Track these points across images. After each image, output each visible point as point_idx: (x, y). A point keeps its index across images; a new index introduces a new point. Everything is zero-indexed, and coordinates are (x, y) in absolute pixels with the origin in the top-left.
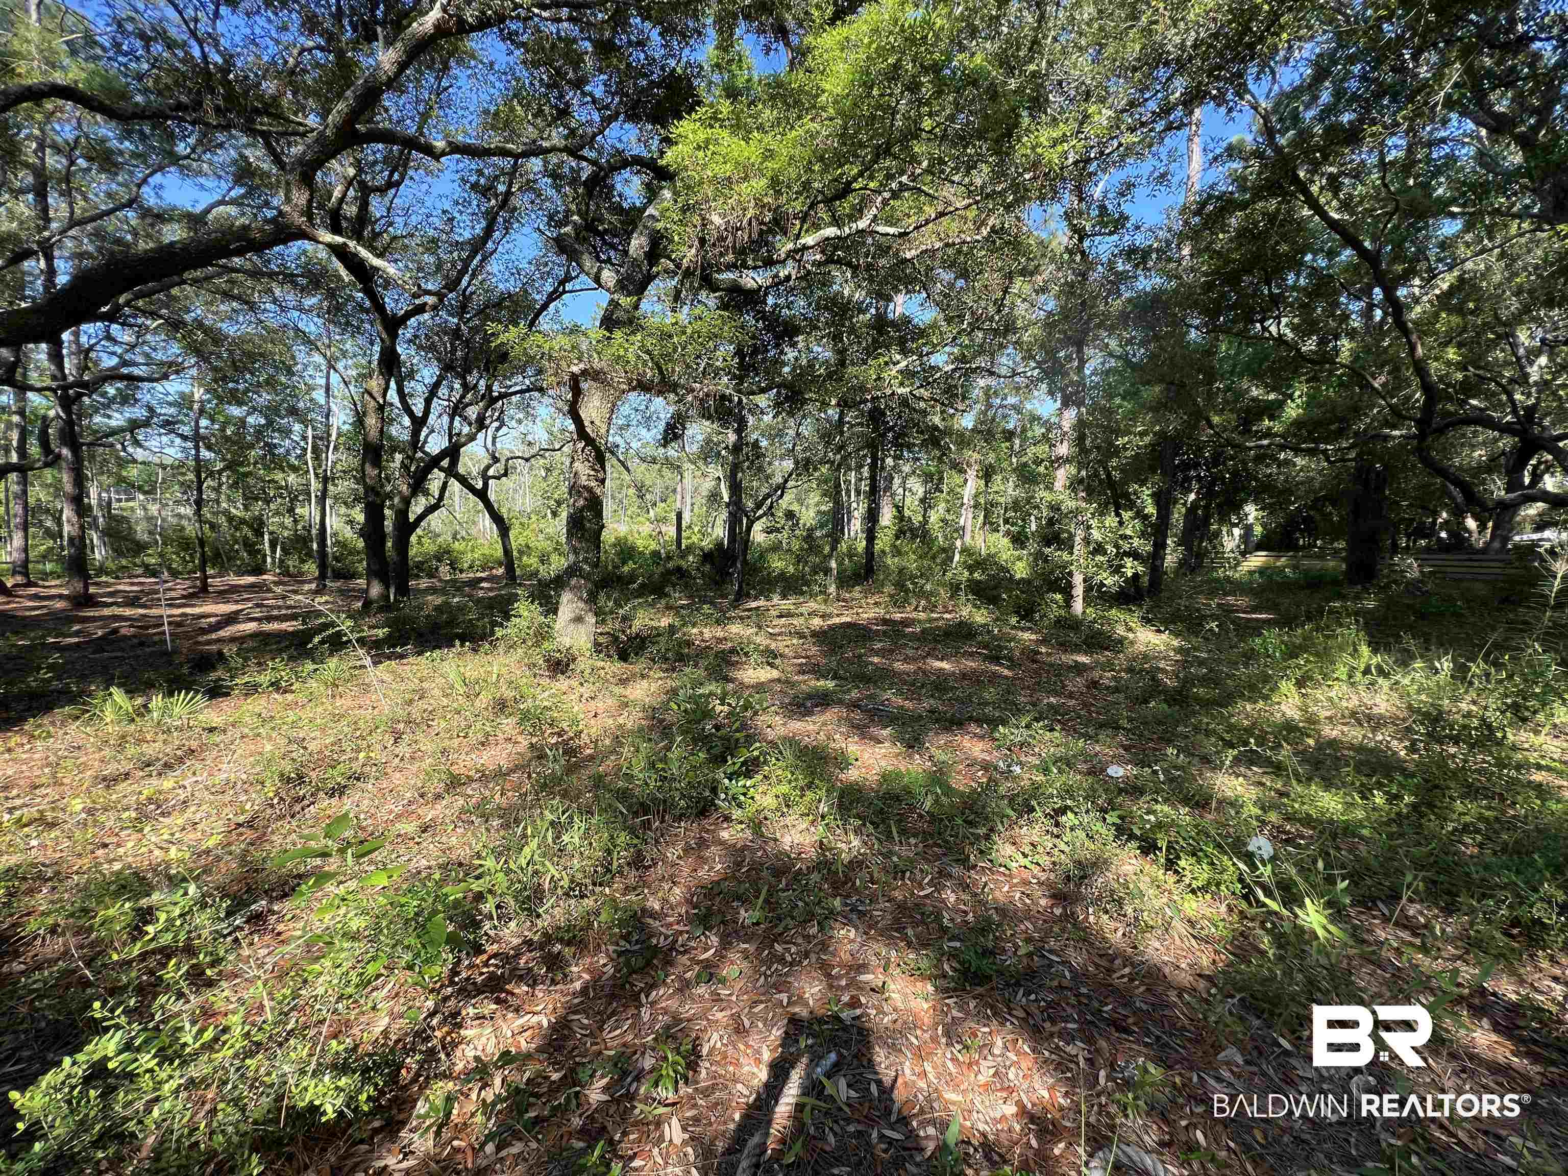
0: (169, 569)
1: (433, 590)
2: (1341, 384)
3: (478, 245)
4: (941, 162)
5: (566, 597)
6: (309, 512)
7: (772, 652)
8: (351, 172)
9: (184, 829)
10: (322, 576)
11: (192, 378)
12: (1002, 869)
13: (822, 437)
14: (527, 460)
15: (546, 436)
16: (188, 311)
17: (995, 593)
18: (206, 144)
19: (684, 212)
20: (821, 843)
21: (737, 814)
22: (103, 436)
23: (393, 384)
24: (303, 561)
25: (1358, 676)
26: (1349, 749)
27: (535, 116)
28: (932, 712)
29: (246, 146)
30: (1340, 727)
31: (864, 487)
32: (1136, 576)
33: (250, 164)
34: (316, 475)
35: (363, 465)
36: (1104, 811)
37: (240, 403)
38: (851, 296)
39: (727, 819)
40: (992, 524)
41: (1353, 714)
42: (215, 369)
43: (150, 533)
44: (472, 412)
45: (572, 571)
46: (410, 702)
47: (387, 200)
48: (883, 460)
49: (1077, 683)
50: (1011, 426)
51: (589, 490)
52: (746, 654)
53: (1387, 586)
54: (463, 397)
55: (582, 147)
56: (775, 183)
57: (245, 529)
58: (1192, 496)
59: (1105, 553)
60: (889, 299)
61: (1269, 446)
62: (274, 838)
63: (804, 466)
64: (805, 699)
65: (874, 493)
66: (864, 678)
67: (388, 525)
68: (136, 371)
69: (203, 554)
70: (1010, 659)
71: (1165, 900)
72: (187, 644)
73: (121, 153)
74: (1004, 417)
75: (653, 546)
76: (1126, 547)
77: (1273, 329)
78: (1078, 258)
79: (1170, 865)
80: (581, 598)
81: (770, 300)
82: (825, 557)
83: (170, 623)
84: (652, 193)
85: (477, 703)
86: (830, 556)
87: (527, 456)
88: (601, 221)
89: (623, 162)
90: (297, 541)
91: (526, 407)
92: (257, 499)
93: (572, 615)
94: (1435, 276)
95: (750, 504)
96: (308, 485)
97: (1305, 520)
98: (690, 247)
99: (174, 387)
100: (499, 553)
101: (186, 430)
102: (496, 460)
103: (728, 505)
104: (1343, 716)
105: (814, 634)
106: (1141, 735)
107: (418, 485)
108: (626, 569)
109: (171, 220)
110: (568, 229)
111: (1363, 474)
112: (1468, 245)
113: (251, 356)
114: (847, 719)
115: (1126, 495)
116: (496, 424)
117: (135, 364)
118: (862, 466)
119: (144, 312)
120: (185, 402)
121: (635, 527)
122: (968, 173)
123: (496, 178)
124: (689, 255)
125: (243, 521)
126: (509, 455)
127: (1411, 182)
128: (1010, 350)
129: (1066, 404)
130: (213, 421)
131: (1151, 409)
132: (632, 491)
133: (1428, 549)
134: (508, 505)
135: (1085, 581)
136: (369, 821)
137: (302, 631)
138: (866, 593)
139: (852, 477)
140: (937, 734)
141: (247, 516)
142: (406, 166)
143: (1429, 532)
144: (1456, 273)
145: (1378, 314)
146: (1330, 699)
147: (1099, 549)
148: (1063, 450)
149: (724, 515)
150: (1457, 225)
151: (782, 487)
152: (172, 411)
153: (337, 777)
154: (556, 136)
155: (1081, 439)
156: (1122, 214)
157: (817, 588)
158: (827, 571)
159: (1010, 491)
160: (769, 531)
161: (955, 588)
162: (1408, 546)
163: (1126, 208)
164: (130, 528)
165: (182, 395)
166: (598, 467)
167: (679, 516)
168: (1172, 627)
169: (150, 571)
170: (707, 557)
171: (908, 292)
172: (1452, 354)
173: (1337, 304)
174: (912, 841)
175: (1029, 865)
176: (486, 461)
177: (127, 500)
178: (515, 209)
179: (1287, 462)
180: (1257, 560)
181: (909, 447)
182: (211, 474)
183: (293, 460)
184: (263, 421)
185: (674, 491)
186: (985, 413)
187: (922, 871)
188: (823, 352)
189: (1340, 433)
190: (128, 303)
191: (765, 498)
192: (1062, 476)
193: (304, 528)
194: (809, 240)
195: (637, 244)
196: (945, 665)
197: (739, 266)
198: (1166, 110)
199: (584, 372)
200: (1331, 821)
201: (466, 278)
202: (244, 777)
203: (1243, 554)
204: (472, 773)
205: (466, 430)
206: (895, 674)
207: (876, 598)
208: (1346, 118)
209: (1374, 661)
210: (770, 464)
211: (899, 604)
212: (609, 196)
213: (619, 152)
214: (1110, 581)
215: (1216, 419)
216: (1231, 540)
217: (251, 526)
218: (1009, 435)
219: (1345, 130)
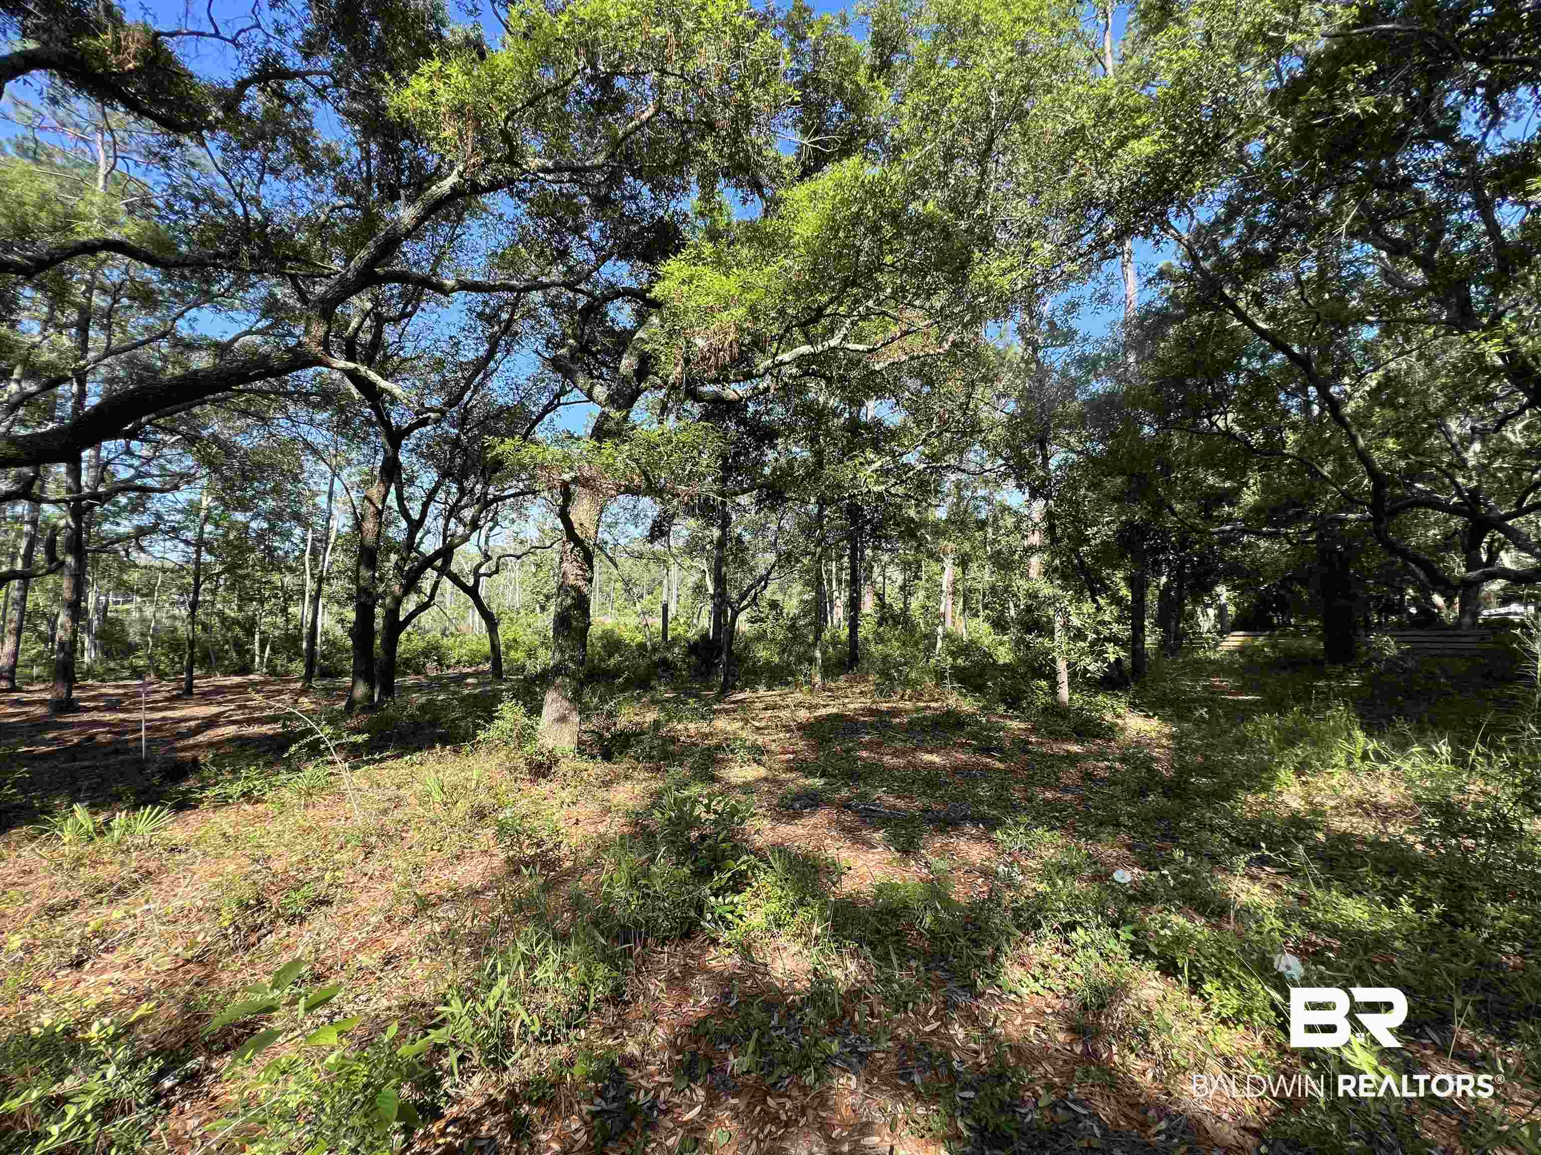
0: (157, 669)
1: (418, 687)
2: (1292, 472)
3: (481, 365)
4: (903, 289)
5: (551, 696)
6: (301, 611)
7: (758, 748)
8: (369, 306)
9: (126, 967)
10: (308, 677)
11: (202, 487)
12: (1012, 997)
13: (803, 532)
14: (518, 557)
15: (537, 534)
16: (205, 427)
17: (980, 682)
18: (240, 284)
19: (670, 337)
20: (816, 969)
21: (725, 936)
22: (108, 544)
23: (392, 489)
24: (291, 660)
25: (1357, 763)
26: (1360, 842)
27: (537, 256)
28: (926, 811)
29: (274, 286)
30: (1348, 818)
31: (845, 576)
32: (1118, 660)
33: (277, 301)
34: (312, 575)
35: (358, 565)
36: (1115, 925)
37: (245, 509)
38: (826, 403)
39: (714, 942)
40: (971, 609)
41: (1359, 803)
42: (226, 479)
43: (142, 634)
44: (468, 514)
45: (558, 670)
46: (385, 812)
47: (399, 329)
48: (862, 552)
49: (1069, 776)
50: (983, 516)
51: (577, 589)
52: (732, 751)
53: (1368, 664)
54: (459, 500)
55: (579, 282)
56: (753, 310)
57: (237, 629)
58: (1164, 579)
59: (1085, 640)
60: (861, 404)
61: (1232, 530)
62: (224, 976)
63: (786, 559)
64: (793, 800)
65: (854, 583)
66: (853, 776)
67: (379, 623)
68: (149, 482)
69: (192, 655)
70: (1001, 750)
71: (1194, 1032)
72: (162, 750)
73: (161, 292)
74: (977, 508)
75: (640, 638)
76: (1106, 633)
77: (1221, 424)
78: (1033, 366)
79: (1195, 987)
80: (565, 698)
81: (751, 408)
82: (810, 645)
83: (147, 728)
84: (642, 319)
85: (455, 813)
86: (814, 645)
87: (519, 553)
88: (594, 342)
89: (615, 293)
90: (287, 640)
91: (519, 509)
92: (251, 600)
93: (556, 715)
94: (1363, 376)
95: (735, 595)
96: (304, 585)
97: (1276, 599)
98: (676, 365)
99: (183, 496)
100: (487, 648)
101: (190, 535)
102: (488, 558)
103: (713, 597)
104: (1349, 806)
105: (801, 727)
106: (1143, 834)
107: (411, 584)
108: (612, 662)
109: (200, 348)
110: (563, 351)
111: (1325, 553)
112: (1388, 348)
113: (259, 466)
114: (838, 822)
115: (1101, 580)
116: (490, 524)
117: (149, 475)
118: (842, 557)
119: (164, 429)
120: (192, 509)
121: (622, 620)
122: (928, 298)
123: (501, 308)
124: (675, 373)
125: (236, 622)
126: (500, 552)
127: (1327, 296)
128: (977, 447)
129: (1034, 495)
130: (217, 526)
131: (1115, 499)
132: (619, 585)
133: (1400, 625)
134: (497, 601)
135: (1068, 666)
136: (329, 952)
137: (282, 734)
138: (852, 683)
139: (833, 566)
140: (931, 835)
141: (241, 616)
142: (419, 301)
143: (1400, 609)
144: (1381, 372)
145: (1316, 409)
146: (1332, 787)
147: (1080, 635)
148: (1035, 539)
149: (709, 607)
150: (1375, 331)
151: (766, 578)
152: (179, 517)
153: (298, 901)
154: (556, 273)
155: (1051, 529)
156: (1070, 328)
157: (802, 678)
158: (812, 661)
159: (987, 577)
160: (753, 621)
161: (940, 676)
162: (1380, 623)
163: (1074, 323)
164: (123, 630)
165: (191, 503)
166: (585, 567)
167: (665, 608)
168: (1160, 712)
169: (137, 673)
170: (693, 648)
171: (878, 398)
172: (1391, 443)
173: (1278, 401)
174: (913, 964)
175: (1041, 991)
176: (478, 559)
177: (124, 603)
178: (516, 333)
179: (1250, 545)
180: (1234, 640)
181: (888, 538)
182: (209, 578)
183: (291, 562)
184: (265, 525)
185: (661, 583)
186: (957, 505)
187: (925, 1001)
188: (802, 453)
189: (1299, 517)
190: (149, 422)
191: (749, 590)
192: (1036, 562)
193: (295, 627)
194: (786, 357)
195: (627, 364)
196: (935, 758)
197: (722, 379)
198: (1101, 244)
199: (575, 480)
200: (1360, 933)
201: (469, 393)
202: (200, 903)
203: (1221, 633)
204: (443, 892)
205: (460, 530)
206: (885, 768)
207: (862, 687)
208: (1260, 246)
209: (1370, 747)
210: (753, 556)
211: (883, 692)
212: (602, 322)
213: (612, 285)
214: (1093, 667)
215: (1178, 507)
216: (1207, 620)
217: (242, 627)
218: (982, 525)
219: (1261, 256)
